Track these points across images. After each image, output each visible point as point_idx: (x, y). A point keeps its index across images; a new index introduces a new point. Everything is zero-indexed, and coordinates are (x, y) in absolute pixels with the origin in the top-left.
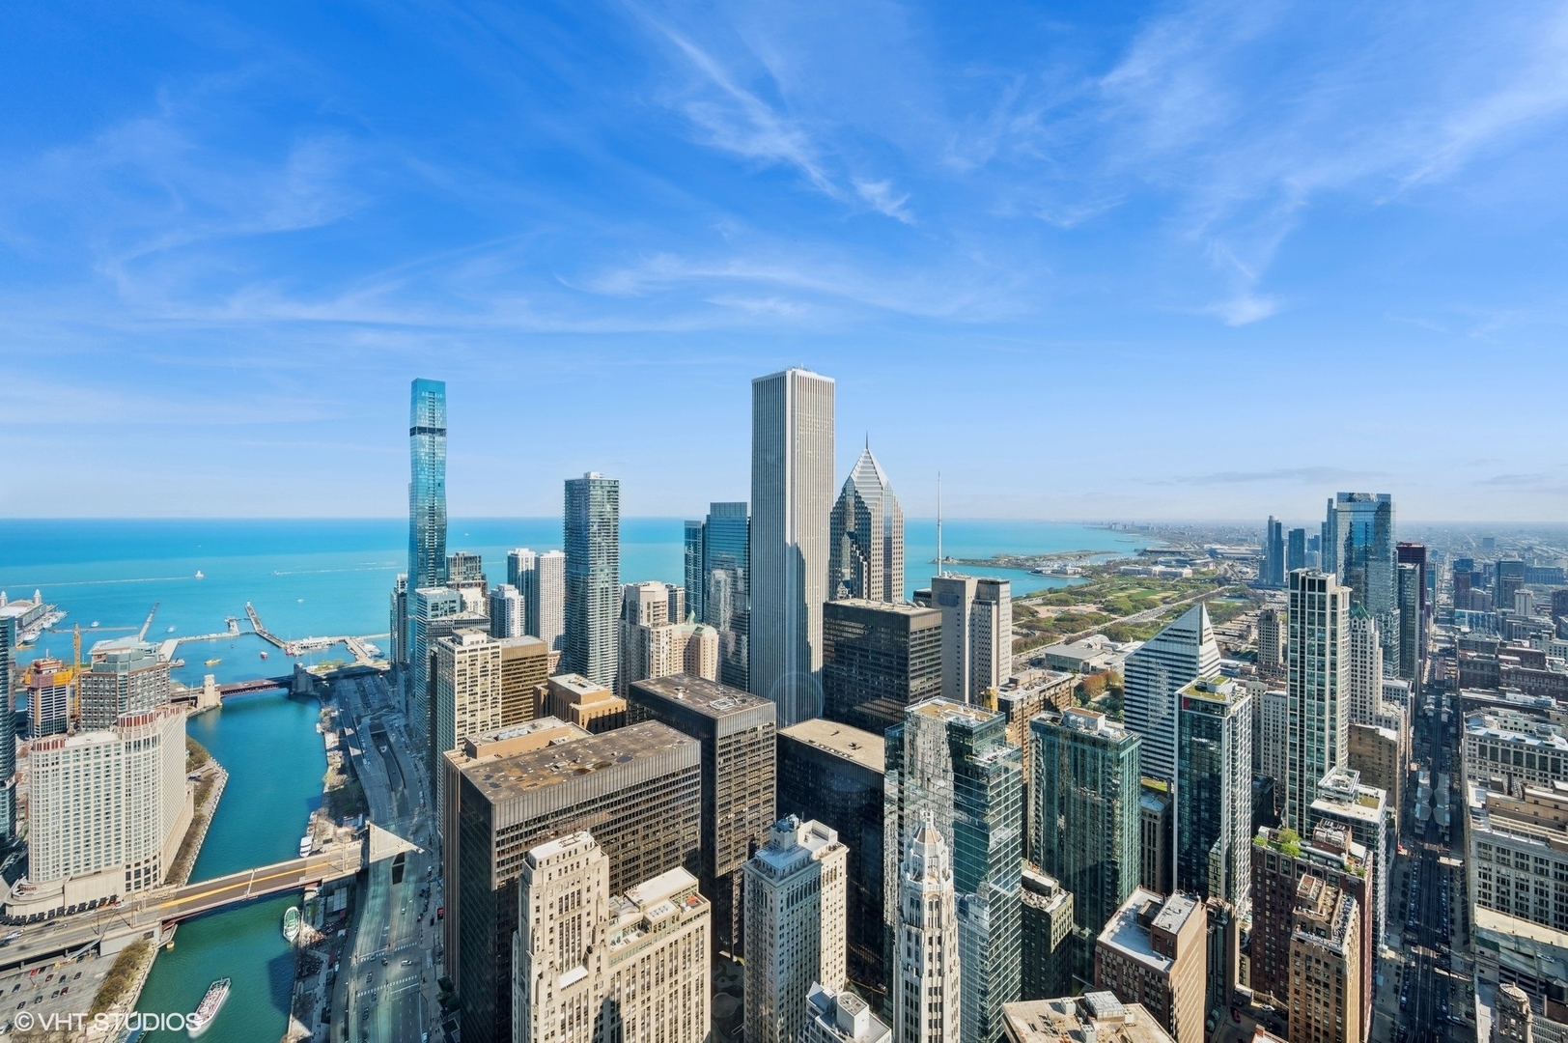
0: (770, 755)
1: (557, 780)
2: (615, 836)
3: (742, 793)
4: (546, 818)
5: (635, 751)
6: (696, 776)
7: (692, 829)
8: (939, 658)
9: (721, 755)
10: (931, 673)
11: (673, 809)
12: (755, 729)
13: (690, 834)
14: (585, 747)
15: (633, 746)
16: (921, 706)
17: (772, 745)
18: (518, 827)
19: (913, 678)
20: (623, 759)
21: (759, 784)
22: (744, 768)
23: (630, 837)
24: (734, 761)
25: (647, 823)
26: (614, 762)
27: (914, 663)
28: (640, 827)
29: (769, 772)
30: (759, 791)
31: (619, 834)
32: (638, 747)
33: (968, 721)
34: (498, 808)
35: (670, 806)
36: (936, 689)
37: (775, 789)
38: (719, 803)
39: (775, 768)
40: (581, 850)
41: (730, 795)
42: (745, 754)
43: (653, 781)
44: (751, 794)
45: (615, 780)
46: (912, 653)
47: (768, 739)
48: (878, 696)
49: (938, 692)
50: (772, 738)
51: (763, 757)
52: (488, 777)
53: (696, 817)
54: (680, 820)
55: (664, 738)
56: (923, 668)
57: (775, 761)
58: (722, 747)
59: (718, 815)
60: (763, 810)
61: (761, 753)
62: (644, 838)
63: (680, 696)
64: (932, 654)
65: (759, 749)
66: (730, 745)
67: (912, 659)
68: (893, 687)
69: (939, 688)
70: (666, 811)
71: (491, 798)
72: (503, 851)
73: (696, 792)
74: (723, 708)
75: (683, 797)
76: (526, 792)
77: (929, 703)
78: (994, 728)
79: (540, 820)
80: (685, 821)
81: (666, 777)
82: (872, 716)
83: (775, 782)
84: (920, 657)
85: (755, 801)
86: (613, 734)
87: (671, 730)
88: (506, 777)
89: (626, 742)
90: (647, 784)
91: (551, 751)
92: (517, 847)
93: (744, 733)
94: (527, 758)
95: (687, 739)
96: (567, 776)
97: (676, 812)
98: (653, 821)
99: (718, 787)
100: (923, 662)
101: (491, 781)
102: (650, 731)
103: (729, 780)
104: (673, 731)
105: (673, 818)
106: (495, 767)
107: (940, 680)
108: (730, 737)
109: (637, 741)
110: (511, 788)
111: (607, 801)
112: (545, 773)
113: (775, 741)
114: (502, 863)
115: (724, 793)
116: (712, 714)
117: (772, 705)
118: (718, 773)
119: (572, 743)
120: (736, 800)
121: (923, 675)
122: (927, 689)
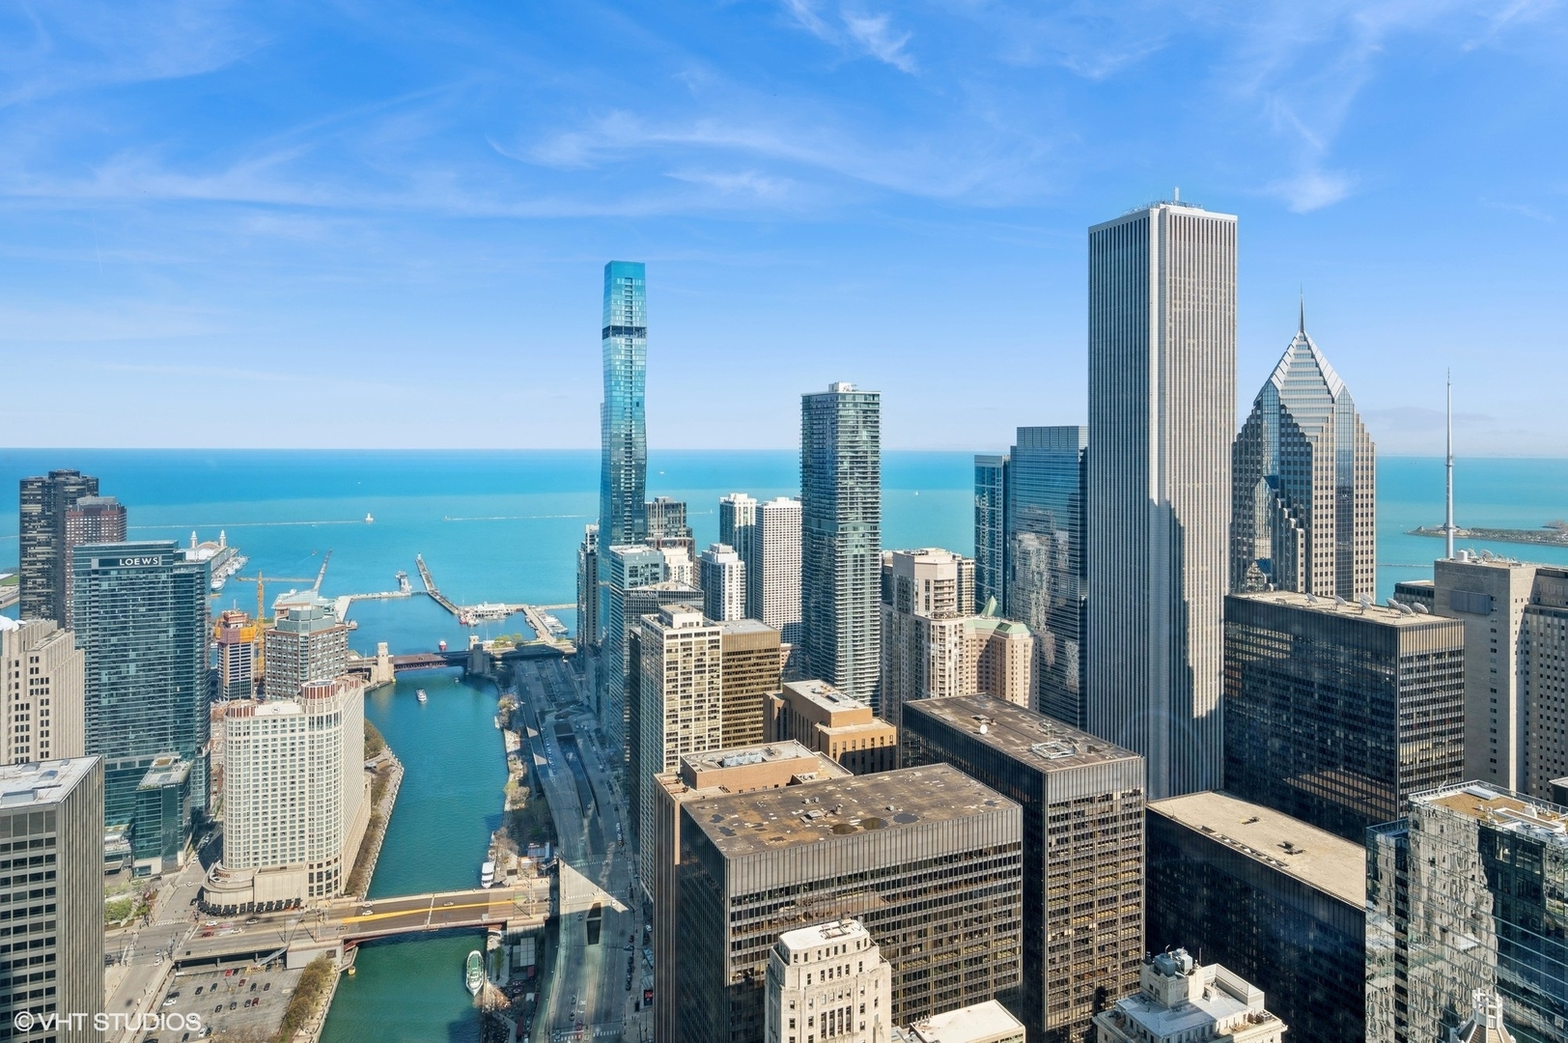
0: (1135, 842)
1: (811, 836)
2: (893, 933)
3: (1087, 899)
4: (796, 890)
5: (922, 808)
6: (1014, 860)
7: (1009, 944)
8: (1459, 708)
9: (1052, 832)
10: (1442, 734)
11: (980, 907)
12: (1108, 797)
13: (1007, 948)
14: (845, 792)
15: (916, 800)
17: (1138, 826)
18: (759, 897)
19: (1405, 740)
20: (905, 818)
21: (1116, 887)
22: (1091, 858)
23: (914, 940)
24: (1073, 844)
25: (940, 922)
26: (891, 821)
27: (1406, 713)
28: (930, 925)
29: (1132, 870)
30: (1115, 899)
31: (899, 932)
32: (924, 802)
34: (733, 866)
35: (975, 901)
36: (1451, 765)
37: (1142, 899)
38: (1049, 907)
39: (1142, 866)
40: (851, 948)
41: (1066, 898)
42: (1092, 835)
43: (950, 859)
44: (1102, 902)
45: (892, 849)
46: (1404, 694)
47: (1130, 816)
48: (1332, 766)
49: (1456, 770)
50: (1138, 815)
51: (1122, 845)
52: (717, 819)
53: (1014, 925)
54: (990, 925)
55: (965, 793)
56: (1427, 725)
57: (1143, 853)
58: (1054, 819)
59: (1047, 928)
60: (1124, 932)
61: (1119, 836)
62: (938, 943)
63: (984, 729)
64: (1445, 700)
65: (1115, 831)
66: (1067, 817)
67: (1403, 706)
68: (1364, 753)
69: (1458, 764)
70: (970, 909)
71: (723, 849)
72: (740, 928)
73: (1015, 885)
74: (1054, 756)
75: (995, 890)
76: (770, 848)
79: (787, 891)
80: (999, 929)
81: (969, 855)
82: (1321, 800)
83: (1142, 888)
84: (1419, 704)
85: (1109, 915)
86: (885, 777)
87: (973, 781)
88: (741, 823)
89: (905, 793)
90: (938, 861)
91: (798, 792)
92: (759, 926)
93: (1091, 800)
94: (767, 797)
95: (1000, 799)
96: (824, 831)
97: (984, 913)
98: (949, 921)
99: (1048, 883)
100: (1426, 714)
101: (721, 824)
102: (942, 780)
103: (1066, 875)
104: (976, 785)
105: (979, 920)
106: (725, 804)
107: (1460, 748)
108: (1066, 804)
109: (922, 793)
110: (748, 839)
111: (881, 879)
112: (794, 823)
113: (1142, 820)
114: (737, 946)
115: (1057, 893)
116: (1036, 763)
117: (1137, 761)
118: (1049, 861)
119: (825, 783)
120: (1078, 908)
121: (1426, 737)
122: (1435, 762)
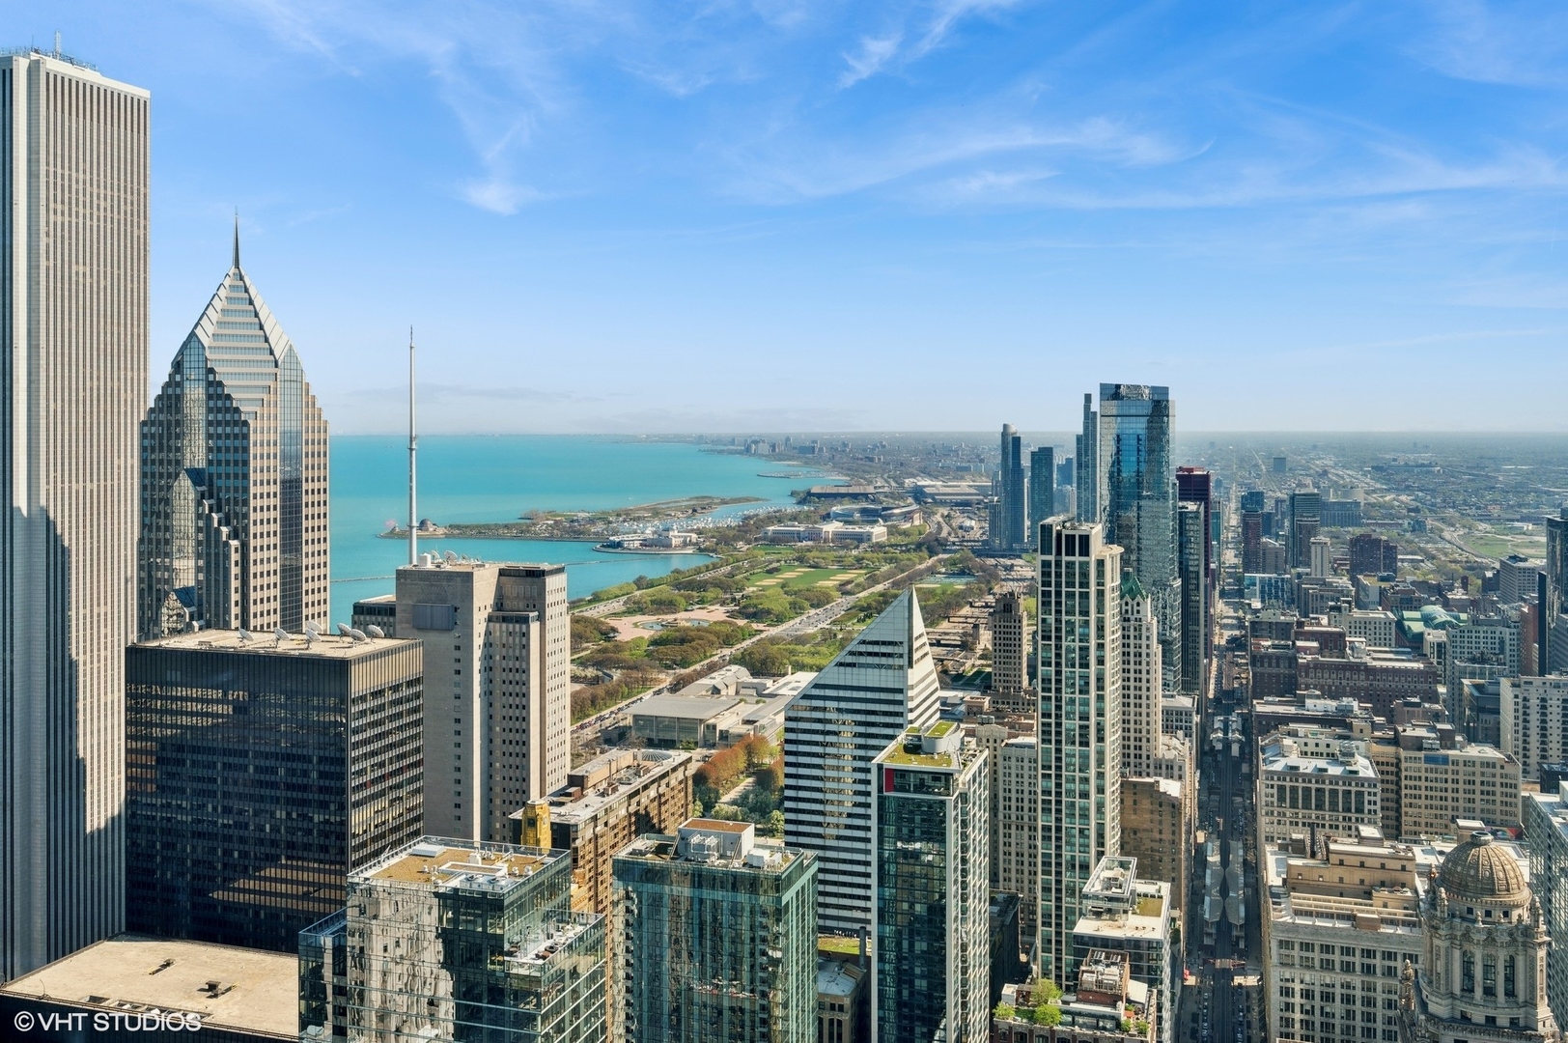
8: (418, 750)
10: (399, 786)
16: (385, 865)
19: (357, 804)
27: (360, 769)
33: (493, 881)
36: (410, 822)
46: (356, 745)
48: (272, 860)
49: (414, 827)
56: (383, 778)
64: (402, 743)
67: (355, 760)
68: (309, 832)
69: (417, 819)
77: (404, 856)
78: (551, 887)
82: (257, 909)
84: (373, 754)
100: (382, 765)
107: (419, 799)
121: (382, 794)
122: (392, 824)
